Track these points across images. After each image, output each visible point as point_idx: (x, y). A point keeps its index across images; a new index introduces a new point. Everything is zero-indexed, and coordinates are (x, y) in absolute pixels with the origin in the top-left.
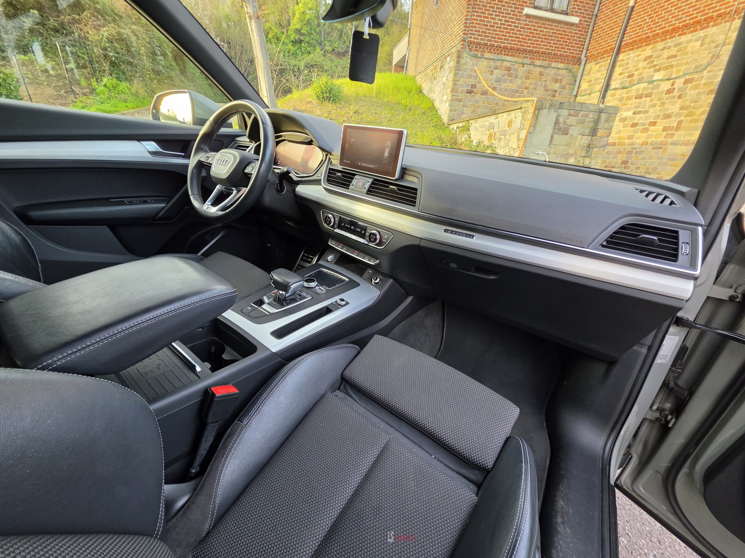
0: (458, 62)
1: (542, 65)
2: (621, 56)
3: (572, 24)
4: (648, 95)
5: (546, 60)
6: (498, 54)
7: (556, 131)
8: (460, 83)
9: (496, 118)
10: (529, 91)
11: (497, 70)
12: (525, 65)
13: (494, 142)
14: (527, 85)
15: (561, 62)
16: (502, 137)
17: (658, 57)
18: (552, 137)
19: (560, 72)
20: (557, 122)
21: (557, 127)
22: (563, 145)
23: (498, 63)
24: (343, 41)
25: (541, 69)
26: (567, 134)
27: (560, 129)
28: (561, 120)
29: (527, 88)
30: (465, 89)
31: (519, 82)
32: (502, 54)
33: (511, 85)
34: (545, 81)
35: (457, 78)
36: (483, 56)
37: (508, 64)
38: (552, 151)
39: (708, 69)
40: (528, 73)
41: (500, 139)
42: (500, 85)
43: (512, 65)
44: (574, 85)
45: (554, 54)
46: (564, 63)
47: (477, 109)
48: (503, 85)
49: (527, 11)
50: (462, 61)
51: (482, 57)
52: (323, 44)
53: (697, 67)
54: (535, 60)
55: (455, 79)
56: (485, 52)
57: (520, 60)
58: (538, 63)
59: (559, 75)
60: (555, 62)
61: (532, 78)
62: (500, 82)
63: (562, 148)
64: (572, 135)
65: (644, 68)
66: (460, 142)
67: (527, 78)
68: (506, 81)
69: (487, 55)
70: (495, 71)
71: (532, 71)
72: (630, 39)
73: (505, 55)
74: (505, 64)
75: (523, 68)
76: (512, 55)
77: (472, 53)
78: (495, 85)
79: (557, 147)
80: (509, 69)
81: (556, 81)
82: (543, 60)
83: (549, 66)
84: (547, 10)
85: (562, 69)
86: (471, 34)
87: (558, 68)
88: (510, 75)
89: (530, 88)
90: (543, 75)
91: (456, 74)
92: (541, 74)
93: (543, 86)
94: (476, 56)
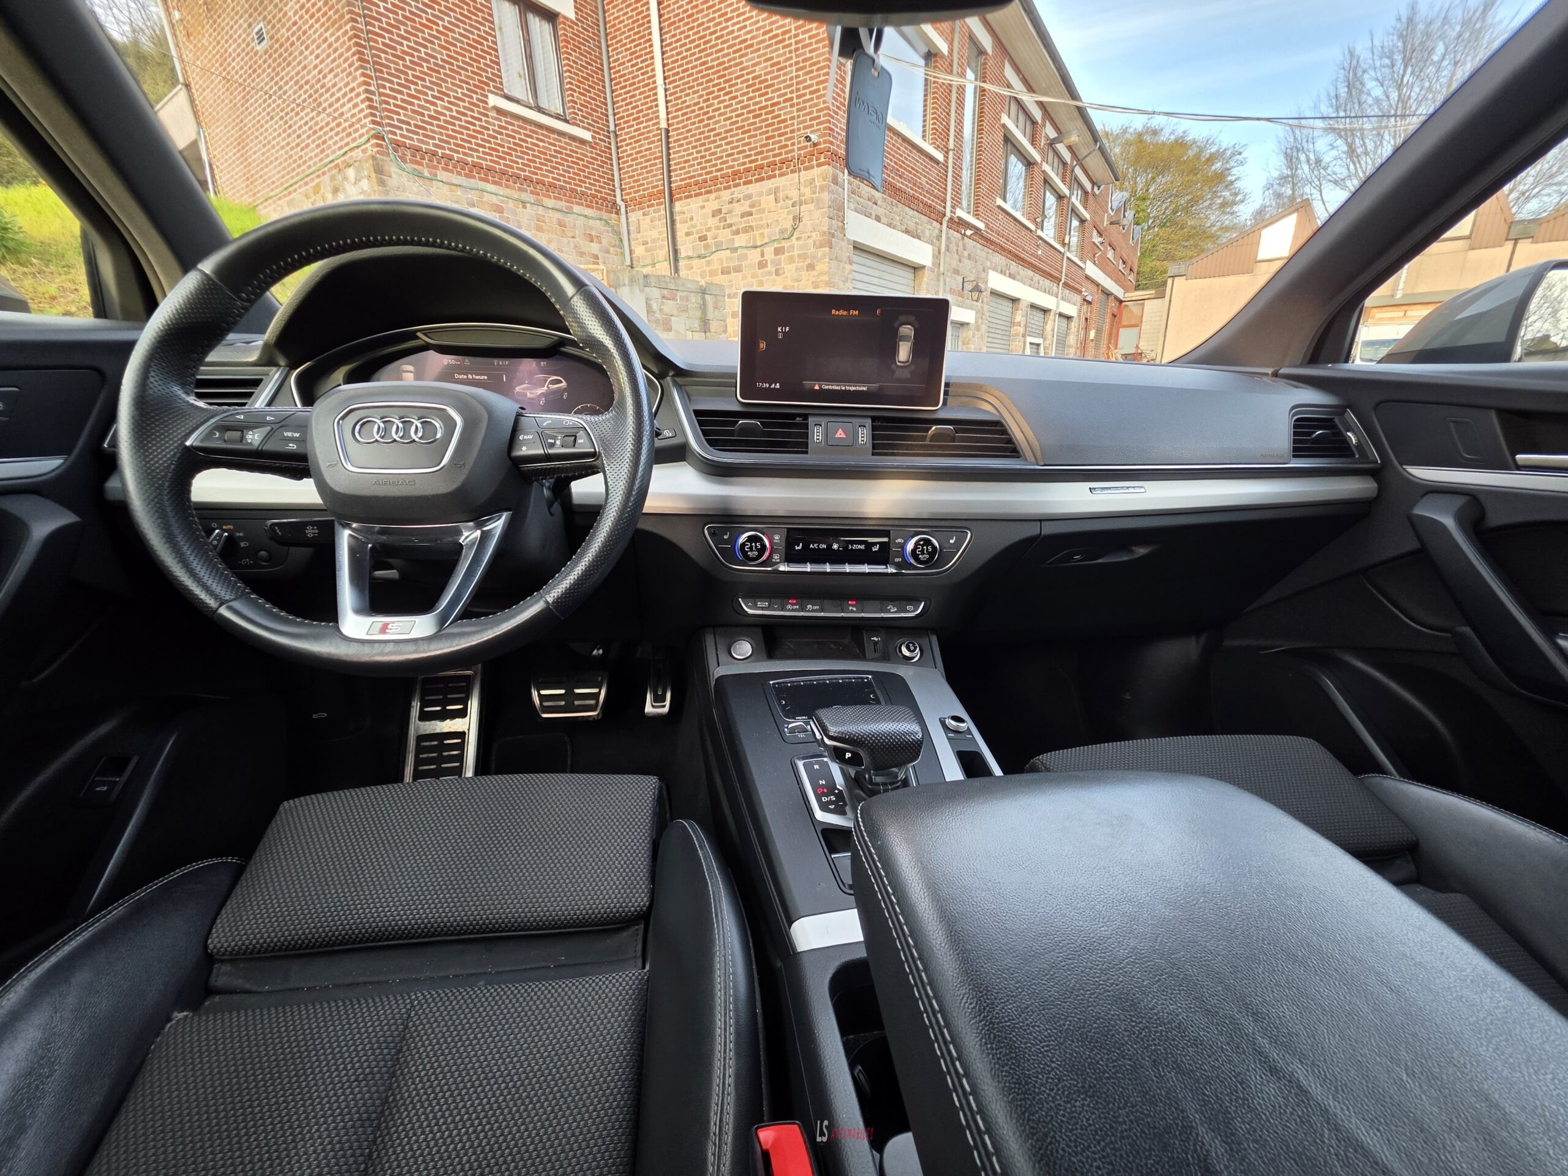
1: (557, 207)
2: (678, 206)
3: (583, 142)
4: (738, 269)
5: (561, 199)
6: (467, 176)
12: (528, 205)
15: (588, 206)
17: (729, 212)
19: (592, 223)
20: (649, 310)
23: (473, 195)
25: (558, 215)
28: (655, 306)
32: (474, 177)
39: (795, 236)
44: (621, 247)
45: (572, 190)
46: (592, 207)
49: (494, 100)
50: (390, 182)
51: (435, 177)
53: (782, 232)
54: (541, 197)
56: (435, 168)
57: (515, 194)
58: (548, 202)
59: (591, 228)
60: (577, 204)
65: (718, 228)
69: (442, 175)
72: (682, 180)
73: (481, 179)
76: (495, 183)
77: (408, 166)
81: (591, 239)
82: (555, 198)
83: (569, 211)
84: (531, 108)
85: (593, 218)
86: (391, 125)
87: (585, 216)
90: (565, 226)
92: (561, 224)
94: (420, 176)
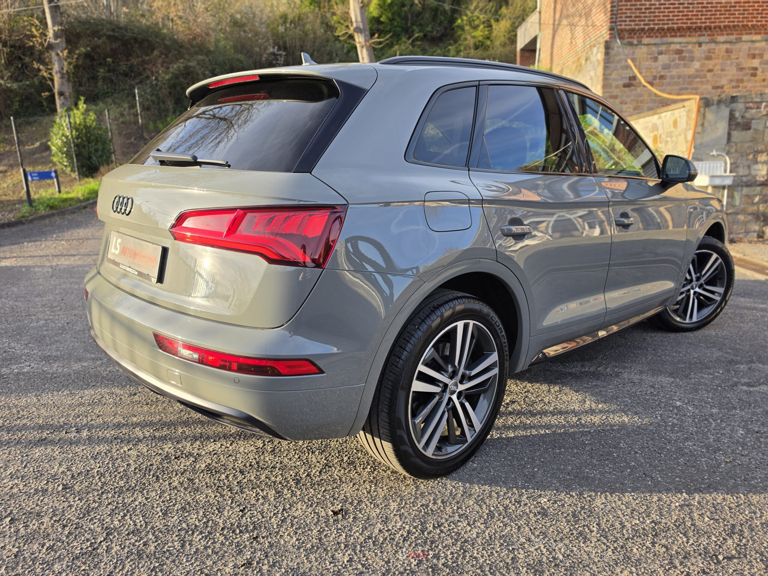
0: (607, 54)
1: (729, 40)
5: (732, 34)
6: (662, 37)
7: (733, 127)
8: (614, 76)
9: (660, 118)
10: (714, 75)
11: (663, 56)
12: (703, 45)
13: (660, 145)
14: (711, 67)
15: (756, 34)
16: (669, 139)
18: (729, 134)
19: (757, 45)
20: (732, 117)
21: (734, 123)
22: (747, 142)
23: (663, 48)
24: (439, 21)
25: (728, 46)
26: (749, 129)
27: (738, 124)
28: (737, 114)
29: (710, 71)
30: (621, 83)
31: (697, 65)
32: (667, 36)
33: (686, 70)
34: (737, 59)
35: (608, 72)
36: (641, 41)
37: (678, 47)
38: (733, 150)
40: (709, 52)
41: (667, 142)
42: (670, 72)
43: (684, 47)
46: (760, 33)
47: (642, 105)
48: (674, 72)
50: (612, 52)
51: (640, 43)
52: (410, 30)
54: (715, 36)
55: (606, 73)
56: (642, 37)
57: (694, 40)
58: (721, 39)
59: (756, 49)
60: (747, 34)
61: (715, 58)
62: (669, 68)
63: (747, 145)
64: (756, 130)
66: (618, 150)
67: (708, 58)
68: (677, 66)
69: (646, 40)
70: (660, 57)
71: (714, 49)
73: (671, 36)
74: (673, 47)
75: (700, 49)
77: (626, 41)
78: (662, 73)
79: (739, 145)
80: (679, 52)
81: (754, 56)
82: (727, 35)
83: (739, 40)
85: (759, 41)
86: (620, 21)
87: (752, 41)
88: (682, 59)
89: (715, 69)
90: (731, 52)
91: (605, 68)
92: (728, 51)
93: (735, 64)
94: (631, 44)
